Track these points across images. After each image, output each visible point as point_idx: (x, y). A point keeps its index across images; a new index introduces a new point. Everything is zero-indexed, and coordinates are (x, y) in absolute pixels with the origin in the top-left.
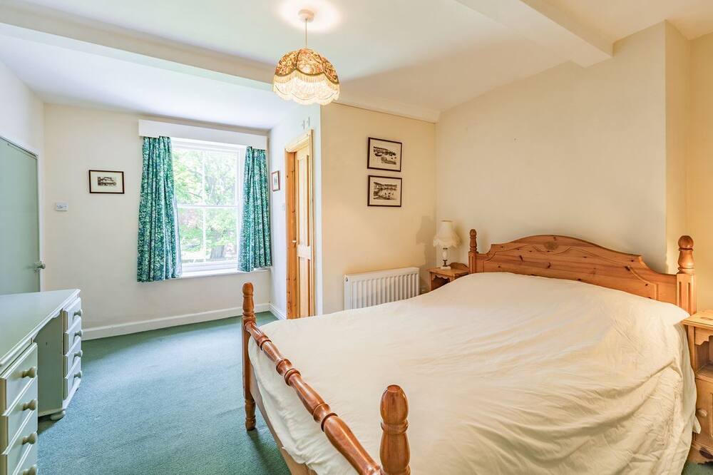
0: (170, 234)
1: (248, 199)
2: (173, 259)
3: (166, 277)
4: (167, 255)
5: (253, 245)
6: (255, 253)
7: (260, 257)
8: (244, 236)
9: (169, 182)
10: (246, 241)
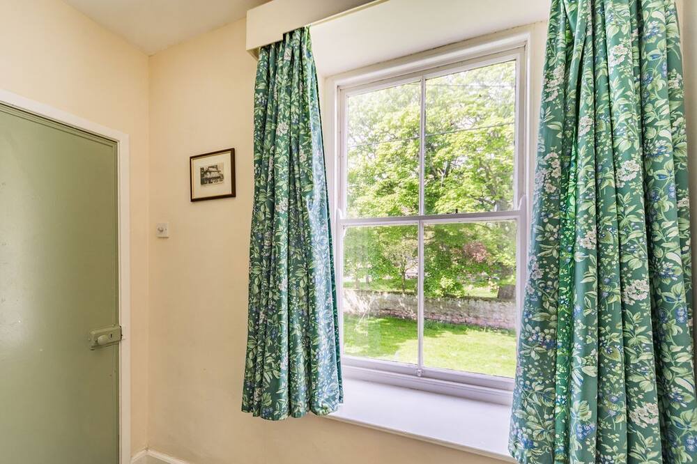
0: (303, 293)
1: (565, 170)
2: (310, 364)
3: (291, 411)
4: (291, 349)
5: (592, 371)
6: (600, 413)
7: (631, 439)
8: (544, 325)
9: (302, 152)
10: (553, 345)
